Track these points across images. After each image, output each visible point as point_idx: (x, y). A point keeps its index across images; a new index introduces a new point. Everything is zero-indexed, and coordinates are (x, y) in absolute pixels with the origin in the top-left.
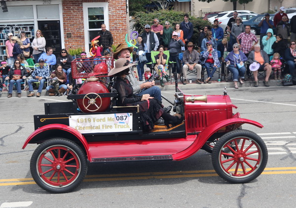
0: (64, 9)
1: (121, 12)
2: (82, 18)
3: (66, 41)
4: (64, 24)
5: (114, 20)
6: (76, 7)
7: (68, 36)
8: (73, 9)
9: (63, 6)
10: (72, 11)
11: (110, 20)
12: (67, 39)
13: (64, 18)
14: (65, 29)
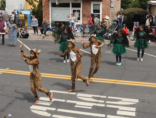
0: (83, 4)
1: (108, 7)
2: (90, 8)
3: (82, 18)
4: (82, 10)
5: (104, 10)
6: (88, 4)
7: (84, 16)
8: (87, 4)
9: (82, 3)
10: (86, 5)
11: (102, 10)
12: (83, 17)
13: (82, 8)
14: (82, 13)
